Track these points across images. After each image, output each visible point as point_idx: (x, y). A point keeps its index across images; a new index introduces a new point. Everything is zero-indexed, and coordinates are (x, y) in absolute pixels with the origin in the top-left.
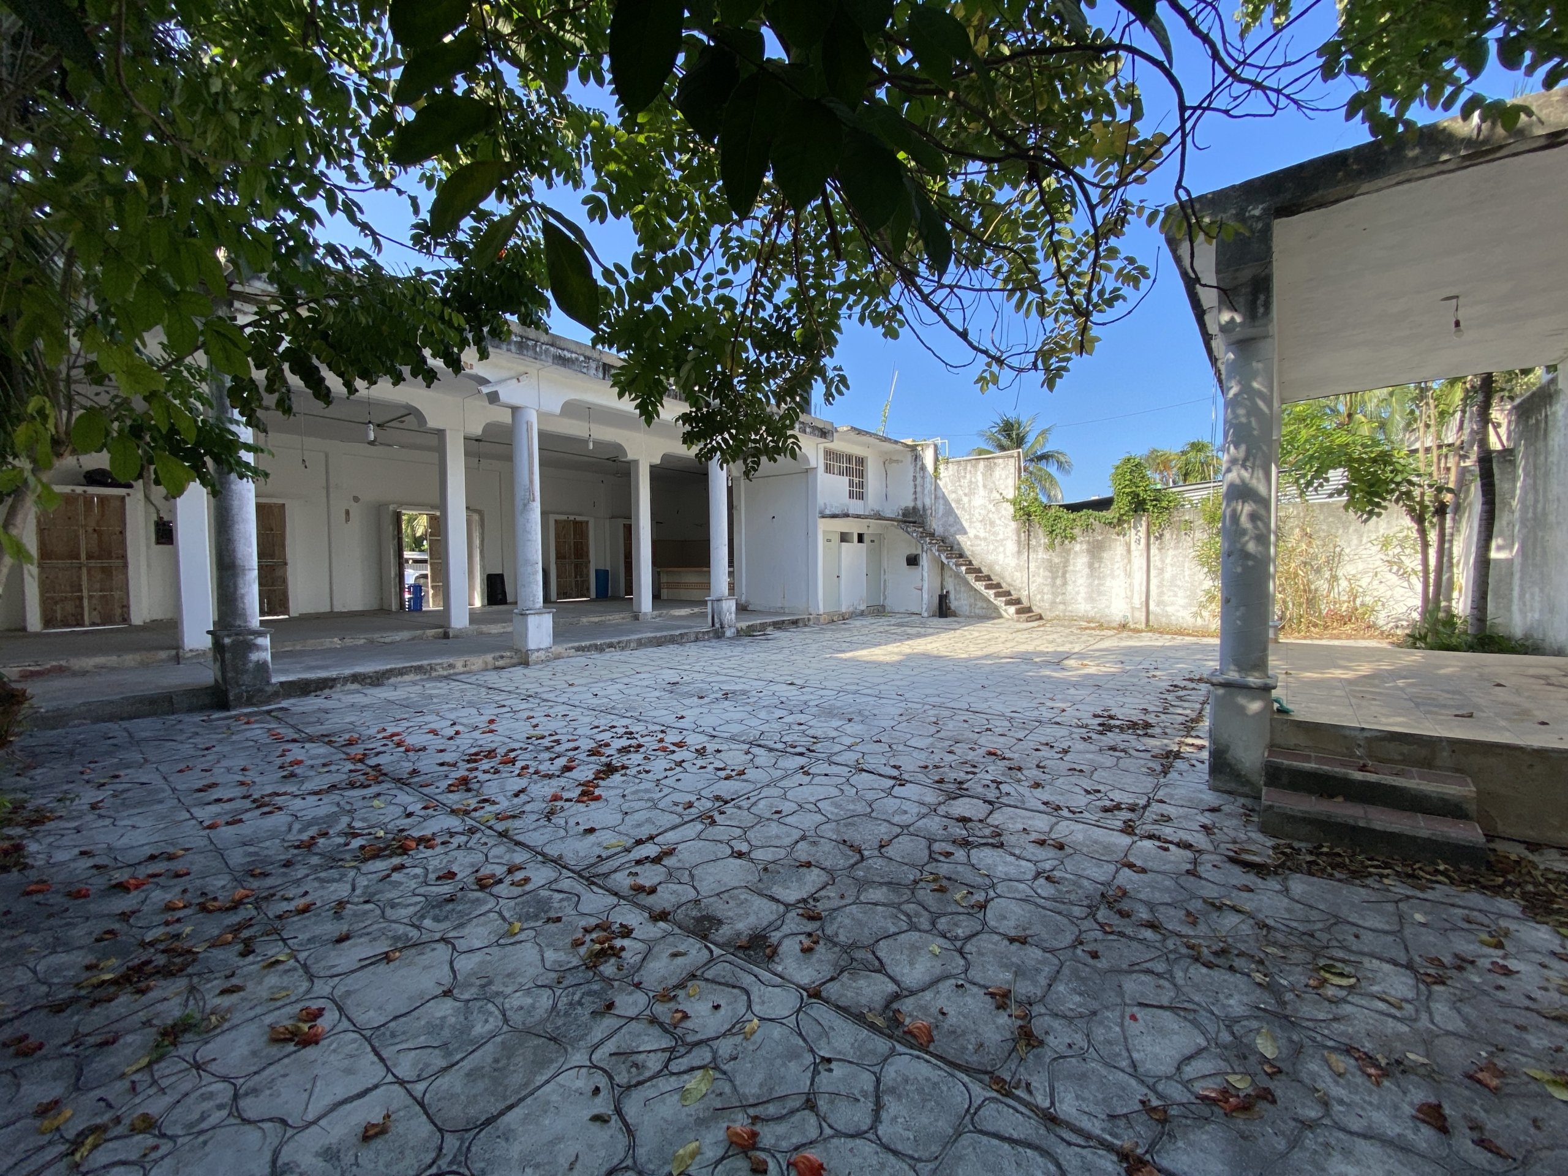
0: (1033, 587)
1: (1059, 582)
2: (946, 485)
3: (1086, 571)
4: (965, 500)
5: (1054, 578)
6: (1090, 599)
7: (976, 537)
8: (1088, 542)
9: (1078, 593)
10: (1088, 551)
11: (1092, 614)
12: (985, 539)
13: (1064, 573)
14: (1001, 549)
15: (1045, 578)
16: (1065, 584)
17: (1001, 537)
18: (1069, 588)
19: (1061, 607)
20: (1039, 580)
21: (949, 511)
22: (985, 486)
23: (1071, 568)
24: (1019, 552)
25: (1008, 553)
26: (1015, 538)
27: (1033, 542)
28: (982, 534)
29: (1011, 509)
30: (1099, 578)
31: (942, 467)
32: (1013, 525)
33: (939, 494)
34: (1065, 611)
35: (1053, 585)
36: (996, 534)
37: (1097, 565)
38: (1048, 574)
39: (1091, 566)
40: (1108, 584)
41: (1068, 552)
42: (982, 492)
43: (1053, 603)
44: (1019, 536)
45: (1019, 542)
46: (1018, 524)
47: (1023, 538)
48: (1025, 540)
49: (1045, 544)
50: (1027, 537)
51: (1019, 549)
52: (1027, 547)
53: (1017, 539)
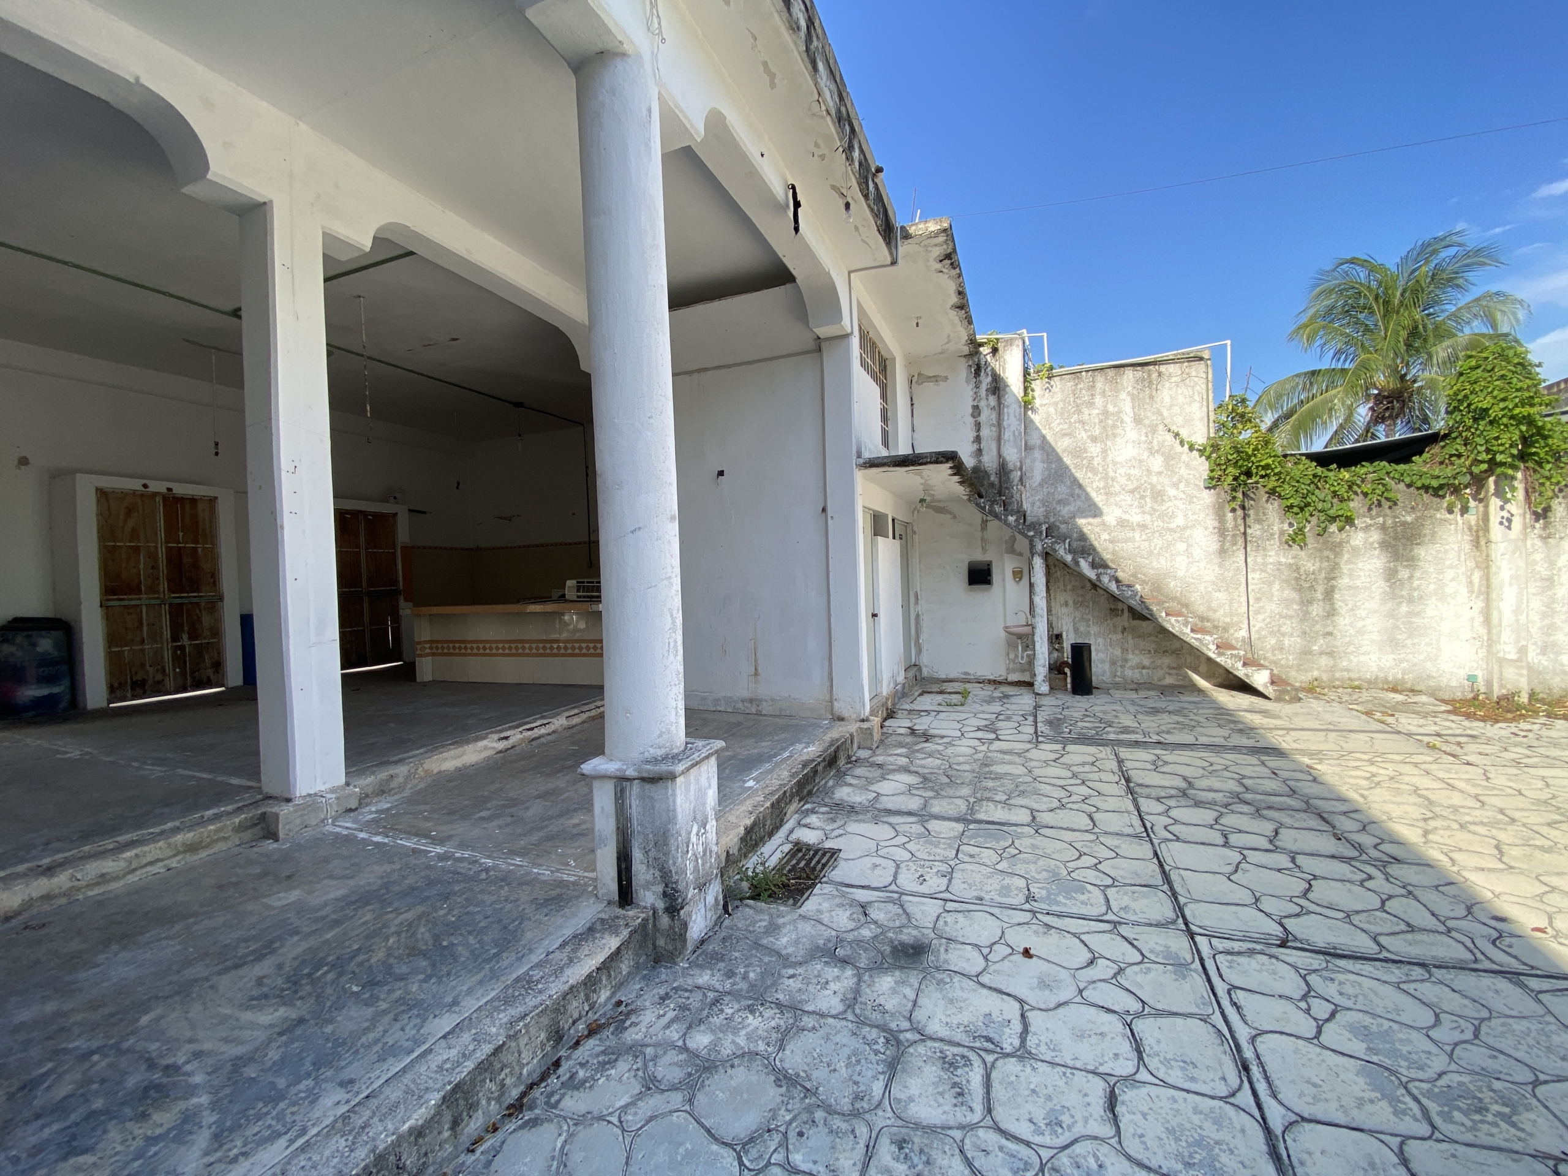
0: (1257, 624)
1: (1316, 610)
2: (1048, 421)
3: (1380, 586)
4: (1094, 449)
5: (1306, 603)
6: (1392, 642)
7: (1122, 523)
8: (1383, 528)
9: (1361, 632)
10: (1384, 545)
11: (1395, 673)
12: (1143, 527)
13: (1329, 594)
14: (1181, 547)
15: (1287, 603)
16: (1331, 613)
17: (1180, 521)
18: (1343, 621)
19: (1324, 661)
20: (1272, 607)
21: (1058, 472)
22: (1138, 421)
23: (1344, 581)
24: (1222, 552)
25: (1197, 553)
26: (1211, 523)
27: (1255, 530)
28: (1136, 518)
29: (1201, 467)
30: (1410, 600)
31: (1037, 386)
32: (1208, 498)
33: (1035, 440)
34: (1332, 669)
35: (1305, 617)
36: (1169, 516)
37: (1404, 574)
38: (1289, 593)
39: (1391, 575)
40: (1430, 612)
41: (1336, 548)
42: (1130, 433)
43: (1306, 652)
44: (1221, 519)
45: (1222, 531)
46: (1218, 494)
47: (1230, 524)
48: (1236, 526)
49: (1282, 533)
50: (1240, 521)
51: (1222, 546)
52: (1241, 541)
53: (1216, 524)
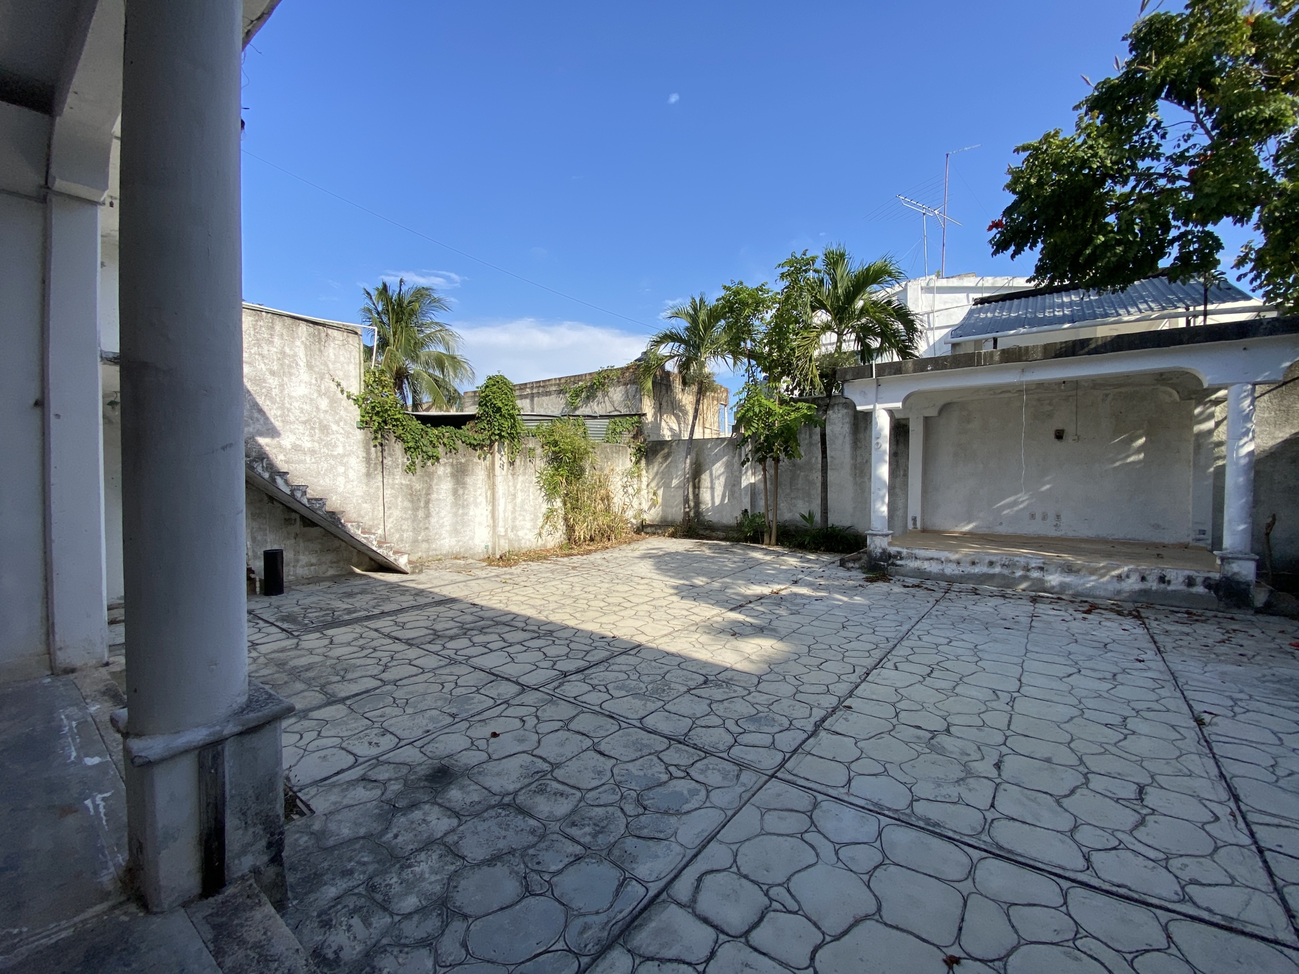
0: (389, 525)
1: (421, 514)
3: (450, 499)
4: (273, 382)
5: (416, 509)
6: (455, 532)
7: (296, 448)
8: (452, 465)
9: (442, 526)
10: (453, 475)
11: (456, 549)
12: (313, 452)
13: (427, 502)
14: (341, 469)
15: (405, 509)
16: (428, 516)
17: (340, 450)
18: (433, 520)
19: (424, 545)
20: (397, 513)
22: (310, 367)
23: (434, 496)
24: (368, 475)
25: (352, 474)
26: (362, 454)
27: (388, 461)
28: (307, 444)
29: (355, 413)
30: (463, 507)
32: (359, 435)
34: (428, 550)
35: (415, 518)
36: (331, 446)
37: (461, 492)
38: (407, 504)
39: (455, 492)
40: (471, 513)
41: (430, 475)
42: (304, 375)
43: (415, 541)
44: (368, 452)
45: (368, 460)
46: (366, 434)
47: (373, 456)
48: (377, 457)
49: (403, 464)
50: (380, 454)
51: (368, 471)
52: (380, 468)
53: (364, 455)
